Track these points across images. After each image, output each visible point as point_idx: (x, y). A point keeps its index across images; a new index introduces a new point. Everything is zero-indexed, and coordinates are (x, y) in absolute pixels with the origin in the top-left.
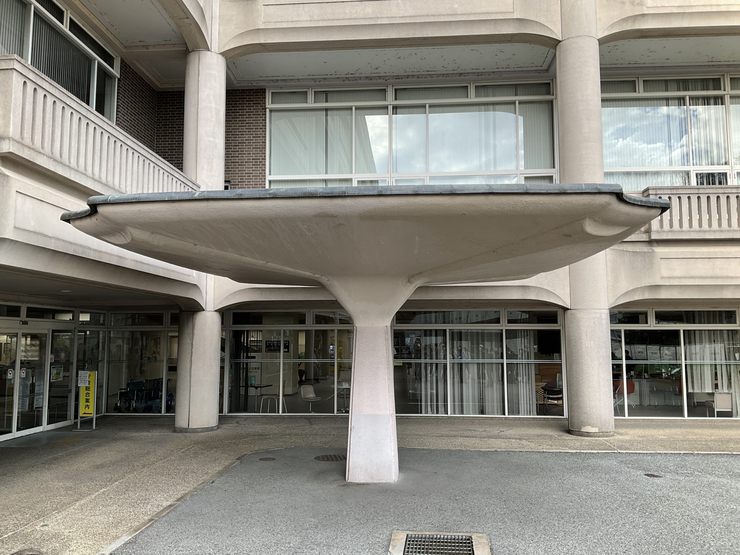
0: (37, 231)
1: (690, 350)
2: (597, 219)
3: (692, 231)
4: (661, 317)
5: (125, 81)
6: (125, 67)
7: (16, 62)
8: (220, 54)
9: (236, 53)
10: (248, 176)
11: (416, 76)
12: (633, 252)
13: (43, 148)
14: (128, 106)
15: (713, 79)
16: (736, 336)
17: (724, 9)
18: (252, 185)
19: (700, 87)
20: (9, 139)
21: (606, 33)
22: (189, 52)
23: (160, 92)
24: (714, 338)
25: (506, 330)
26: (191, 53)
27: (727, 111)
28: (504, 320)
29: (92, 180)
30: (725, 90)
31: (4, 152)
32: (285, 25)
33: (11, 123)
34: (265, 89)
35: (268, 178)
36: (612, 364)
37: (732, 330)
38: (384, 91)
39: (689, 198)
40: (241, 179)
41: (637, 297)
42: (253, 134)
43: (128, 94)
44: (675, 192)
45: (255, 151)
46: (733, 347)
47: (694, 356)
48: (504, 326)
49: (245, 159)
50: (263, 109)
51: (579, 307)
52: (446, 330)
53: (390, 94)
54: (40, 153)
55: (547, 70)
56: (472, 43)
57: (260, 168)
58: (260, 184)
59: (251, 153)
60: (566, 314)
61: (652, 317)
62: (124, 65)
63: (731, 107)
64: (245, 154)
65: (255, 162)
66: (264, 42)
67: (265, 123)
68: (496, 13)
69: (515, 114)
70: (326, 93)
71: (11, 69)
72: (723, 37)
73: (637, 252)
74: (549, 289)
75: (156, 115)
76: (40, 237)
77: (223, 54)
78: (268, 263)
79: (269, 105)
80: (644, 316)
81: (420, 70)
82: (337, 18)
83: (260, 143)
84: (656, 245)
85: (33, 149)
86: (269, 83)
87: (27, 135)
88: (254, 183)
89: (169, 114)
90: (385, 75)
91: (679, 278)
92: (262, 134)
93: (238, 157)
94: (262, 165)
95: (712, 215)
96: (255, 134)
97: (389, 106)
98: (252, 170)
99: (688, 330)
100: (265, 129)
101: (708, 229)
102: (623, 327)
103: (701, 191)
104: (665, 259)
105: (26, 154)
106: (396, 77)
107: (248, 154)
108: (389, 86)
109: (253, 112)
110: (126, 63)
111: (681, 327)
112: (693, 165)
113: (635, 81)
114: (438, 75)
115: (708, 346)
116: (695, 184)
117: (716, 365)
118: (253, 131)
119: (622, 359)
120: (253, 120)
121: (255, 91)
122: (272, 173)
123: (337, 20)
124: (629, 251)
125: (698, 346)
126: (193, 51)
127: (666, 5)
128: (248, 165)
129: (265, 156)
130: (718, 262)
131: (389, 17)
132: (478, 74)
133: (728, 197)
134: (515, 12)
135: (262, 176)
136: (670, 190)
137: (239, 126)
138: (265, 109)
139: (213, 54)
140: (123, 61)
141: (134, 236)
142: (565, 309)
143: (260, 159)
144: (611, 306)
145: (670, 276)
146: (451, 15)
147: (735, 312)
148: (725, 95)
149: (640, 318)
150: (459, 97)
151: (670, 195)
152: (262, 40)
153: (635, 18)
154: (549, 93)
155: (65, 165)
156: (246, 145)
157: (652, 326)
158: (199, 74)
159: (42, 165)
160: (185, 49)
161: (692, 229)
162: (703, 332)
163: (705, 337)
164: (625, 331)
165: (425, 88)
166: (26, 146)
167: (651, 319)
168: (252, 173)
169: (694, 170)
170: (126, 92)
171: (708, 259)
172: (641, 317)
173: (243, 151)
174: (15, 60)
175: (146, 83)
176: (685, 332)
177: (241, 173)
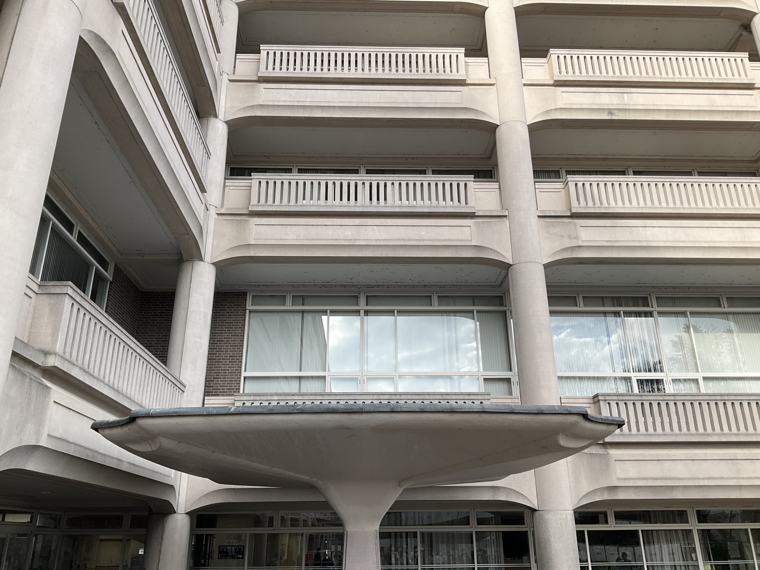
0: (63, 438)
1: (650, 550)
2: (568, 434)
3: (640, 435)
4: (620, 516)
5: (116, 284)
6: (118, 271)
7: (69, 288)
8: (212, 264)
9: (226, 263)
10: (224, 373)
11: (386, 286)
12: (590, 454)
13: (77, 360)
14: (115, 306)
15: (641, 297)
16: (690, 535)
17: (644, 244)
18: (228, 381)
19: (631, 304)
20: (55, 354)
21: (550, 260)
22: (183, 261)
23: (145, 292)
24: (671, 538)
25: (476, 532)
26: (185, 262)
27: (656, 323)
28: (473, 521)
29: (107, 387)
30: (652, 307)
31: (49, 365)
32: (274, 242)
33: (59, 340)
34: (246, 293)
35: (244, 374)
36: (581, 566)
37: (686, 530)
38: (357, 297)
39: (634, 404)
40: (216, 375)
41: (597, 498)
42: (232, 333)
43: (117, 295)
44: (621, 398)
45: (233, 349)
46: (689, 547)
47: (654, 557)
48: (474, 528)
49: (222, 356)
50: (243, 310)
51: (546, 509)
52: (417, 532)
53: (362, 300)
54: (75, 365)
55: (500, 285)
56: (436, 263)
57: (236, 365)
58: (235, 381)
59: (229, 350)
60: (534, 515)
61: (611, 516)
62: (117, 269)
63: (659, 321)
64: (223, 351)
65: (232, 359)
66: (254, 255)
67: (245, 323)
68: (457, 240)
69: (474, 320)
70: (303, 297)
71: (64, 294)
72: (647, 266)
73: (593, 454)
74: (517, 490)
75: (138, 314)
76: (64, 443)
77: (214, 264)
78: (273, 468)
79: (249, 307)
80: (603, 516)
81: (390, 281)
82: (320, 238)
83: (238, 341)
84: (609, 447)
85: (70, 362)
86: (251, 287)
87: (68, 350)
88: (229, 380)
89: (151, 313)
90: (358, 284)
91: (634, 479)
92: (241, 333)
93: (216, 354)
94: (239, 362)
95: (656, 420)
96: (234, 333)
97: (361, 311)
98: (229, 367)
99: (646, 530)
100: (244, 328)
101: (653, 433)
102: (586, 528)
103: (644, 398)
104: (619, 461)
105: (65, 367)
106: (368, 286)
107: (226, 351)
108: (361, 293)
109: (233, 313)
110: (119, 268)
111: (639, 527)
112: (633, 372)
113: (576, 297)
114: (405, 286)
115: (665, 546)
116: (638, 392)
117: (675, 566)
118: (232, 331)
119: (587, 561)
120: (233, 320)
121: (236, 294)
122: (247, 370)
123: (320, 239)
124: (587, 453)
125: (657, 546)
126: (187, 261)
127: (598, 239)
128: (225, 362)
129: (242, 354)
130: (666, 464)
131: (366, 240)
132: (440, 287)
133: (667, 404)
134: (473, 240)
135: (238, 373)
136: (616, 397)
137: (219, 325)
138: (246, 310)
139: (206, 263)
140: (117, 266)
141: (162, 444)
142: (533, 510)
143: (237, 356)
144: (575, 506)
145: (625, 477)
146: (419, 240)
147: (686, 511)
148: (653, 311)
149: (599, 517)
150: (424, 305)
151: (618, 401)
152: (252, 253)
153: (573, 248)
154: (502, 305)
155: (90, 374)
156: (224, 343)
157: (612, 526)
158: (191, 282)
159: (75, 376)
160: (179, 258)
161: (639, 433)
162: (660, 532)
163: (662, 536)
164: (589, 532)
165: (393, 296)
166: (66, 360)
167: (611, 519)
168: (228, 370)
169: (635, 376)
170: (115, 293)
171: (657, 461)
172: (601, 517)
173: (221, 349)
174: (69, 286)
175: (133, 284)
176: (644, 532)
177: (217, 370)
